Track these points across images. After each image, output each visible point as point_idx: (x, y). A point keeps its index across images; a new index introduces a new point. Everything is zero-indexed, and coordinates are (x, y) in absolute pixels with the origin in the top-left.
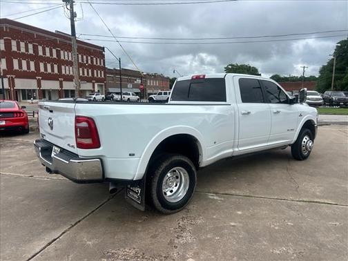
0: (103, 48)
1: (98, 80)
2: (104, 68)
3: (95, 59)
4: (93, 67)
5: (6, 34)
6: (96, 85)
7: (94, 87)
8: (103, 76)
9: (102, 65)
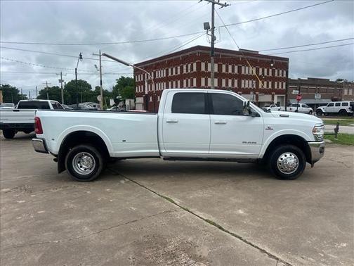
0: (287, 59)
1: (278, 92)
2: (287, 80)
3: (276, 71)
4: (273, 79)
5: (198, 58)
6: (276, 97)
7: (273, 99)
8: (284, 87)
9: (285, 76)
